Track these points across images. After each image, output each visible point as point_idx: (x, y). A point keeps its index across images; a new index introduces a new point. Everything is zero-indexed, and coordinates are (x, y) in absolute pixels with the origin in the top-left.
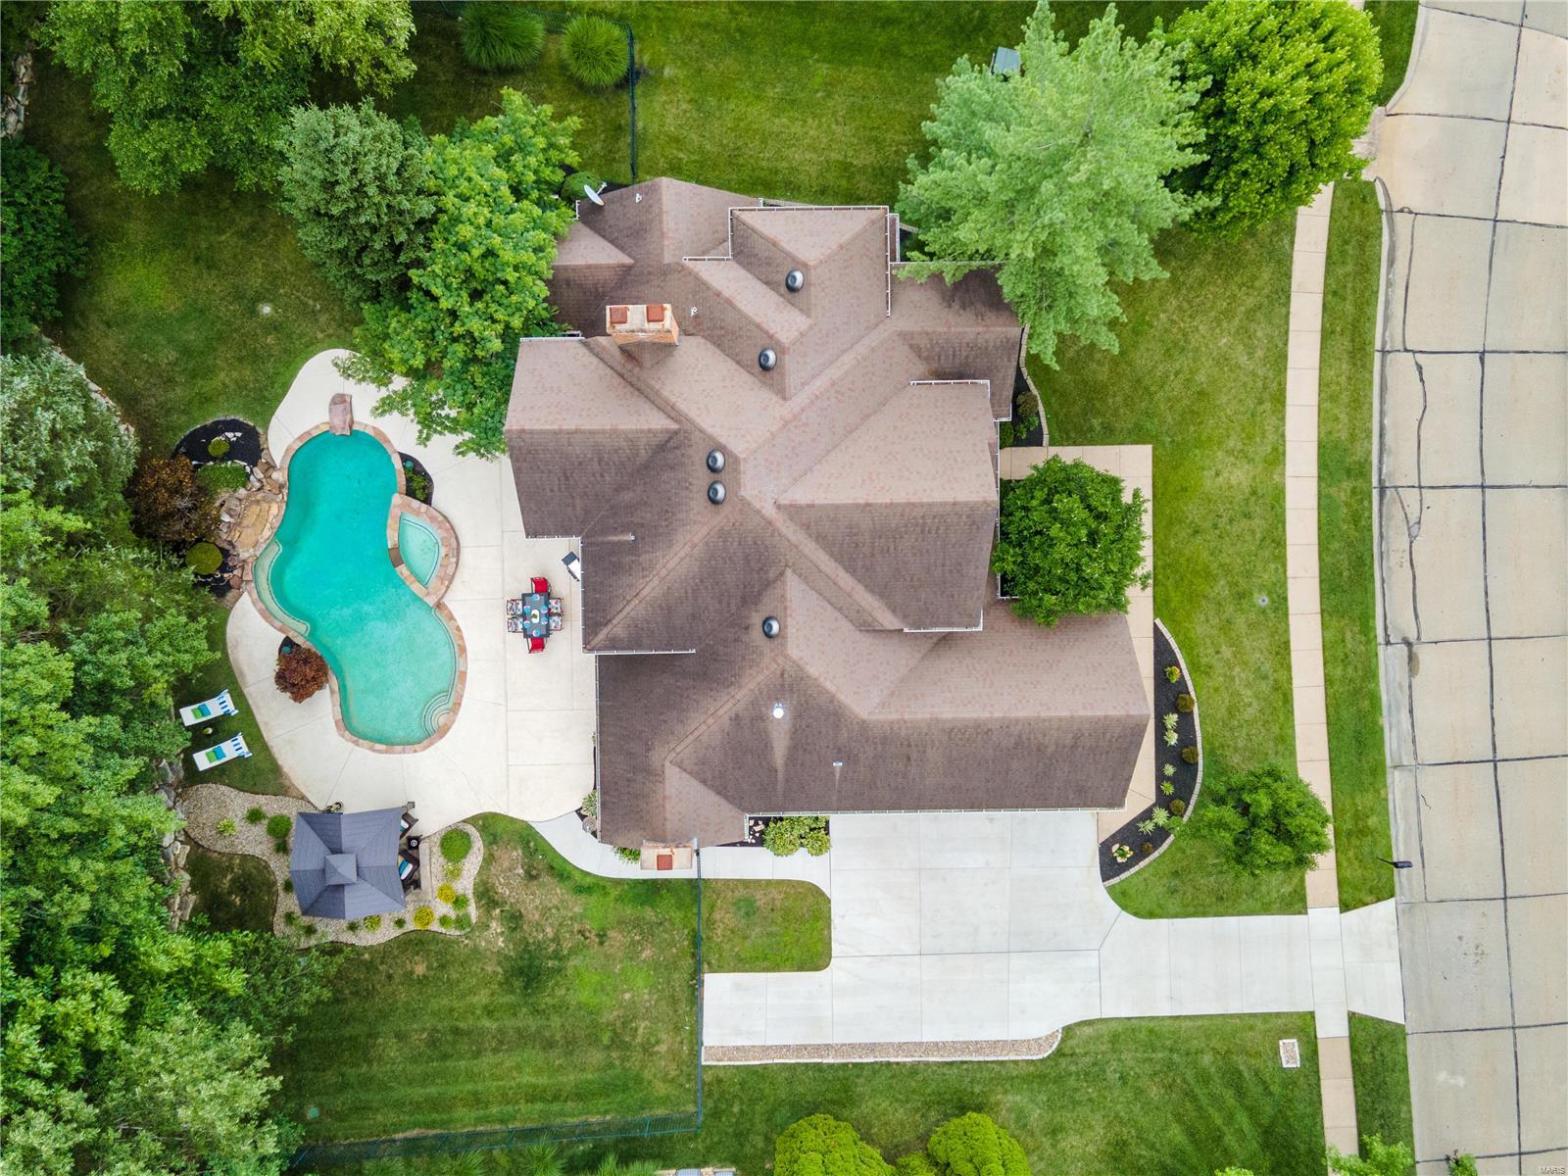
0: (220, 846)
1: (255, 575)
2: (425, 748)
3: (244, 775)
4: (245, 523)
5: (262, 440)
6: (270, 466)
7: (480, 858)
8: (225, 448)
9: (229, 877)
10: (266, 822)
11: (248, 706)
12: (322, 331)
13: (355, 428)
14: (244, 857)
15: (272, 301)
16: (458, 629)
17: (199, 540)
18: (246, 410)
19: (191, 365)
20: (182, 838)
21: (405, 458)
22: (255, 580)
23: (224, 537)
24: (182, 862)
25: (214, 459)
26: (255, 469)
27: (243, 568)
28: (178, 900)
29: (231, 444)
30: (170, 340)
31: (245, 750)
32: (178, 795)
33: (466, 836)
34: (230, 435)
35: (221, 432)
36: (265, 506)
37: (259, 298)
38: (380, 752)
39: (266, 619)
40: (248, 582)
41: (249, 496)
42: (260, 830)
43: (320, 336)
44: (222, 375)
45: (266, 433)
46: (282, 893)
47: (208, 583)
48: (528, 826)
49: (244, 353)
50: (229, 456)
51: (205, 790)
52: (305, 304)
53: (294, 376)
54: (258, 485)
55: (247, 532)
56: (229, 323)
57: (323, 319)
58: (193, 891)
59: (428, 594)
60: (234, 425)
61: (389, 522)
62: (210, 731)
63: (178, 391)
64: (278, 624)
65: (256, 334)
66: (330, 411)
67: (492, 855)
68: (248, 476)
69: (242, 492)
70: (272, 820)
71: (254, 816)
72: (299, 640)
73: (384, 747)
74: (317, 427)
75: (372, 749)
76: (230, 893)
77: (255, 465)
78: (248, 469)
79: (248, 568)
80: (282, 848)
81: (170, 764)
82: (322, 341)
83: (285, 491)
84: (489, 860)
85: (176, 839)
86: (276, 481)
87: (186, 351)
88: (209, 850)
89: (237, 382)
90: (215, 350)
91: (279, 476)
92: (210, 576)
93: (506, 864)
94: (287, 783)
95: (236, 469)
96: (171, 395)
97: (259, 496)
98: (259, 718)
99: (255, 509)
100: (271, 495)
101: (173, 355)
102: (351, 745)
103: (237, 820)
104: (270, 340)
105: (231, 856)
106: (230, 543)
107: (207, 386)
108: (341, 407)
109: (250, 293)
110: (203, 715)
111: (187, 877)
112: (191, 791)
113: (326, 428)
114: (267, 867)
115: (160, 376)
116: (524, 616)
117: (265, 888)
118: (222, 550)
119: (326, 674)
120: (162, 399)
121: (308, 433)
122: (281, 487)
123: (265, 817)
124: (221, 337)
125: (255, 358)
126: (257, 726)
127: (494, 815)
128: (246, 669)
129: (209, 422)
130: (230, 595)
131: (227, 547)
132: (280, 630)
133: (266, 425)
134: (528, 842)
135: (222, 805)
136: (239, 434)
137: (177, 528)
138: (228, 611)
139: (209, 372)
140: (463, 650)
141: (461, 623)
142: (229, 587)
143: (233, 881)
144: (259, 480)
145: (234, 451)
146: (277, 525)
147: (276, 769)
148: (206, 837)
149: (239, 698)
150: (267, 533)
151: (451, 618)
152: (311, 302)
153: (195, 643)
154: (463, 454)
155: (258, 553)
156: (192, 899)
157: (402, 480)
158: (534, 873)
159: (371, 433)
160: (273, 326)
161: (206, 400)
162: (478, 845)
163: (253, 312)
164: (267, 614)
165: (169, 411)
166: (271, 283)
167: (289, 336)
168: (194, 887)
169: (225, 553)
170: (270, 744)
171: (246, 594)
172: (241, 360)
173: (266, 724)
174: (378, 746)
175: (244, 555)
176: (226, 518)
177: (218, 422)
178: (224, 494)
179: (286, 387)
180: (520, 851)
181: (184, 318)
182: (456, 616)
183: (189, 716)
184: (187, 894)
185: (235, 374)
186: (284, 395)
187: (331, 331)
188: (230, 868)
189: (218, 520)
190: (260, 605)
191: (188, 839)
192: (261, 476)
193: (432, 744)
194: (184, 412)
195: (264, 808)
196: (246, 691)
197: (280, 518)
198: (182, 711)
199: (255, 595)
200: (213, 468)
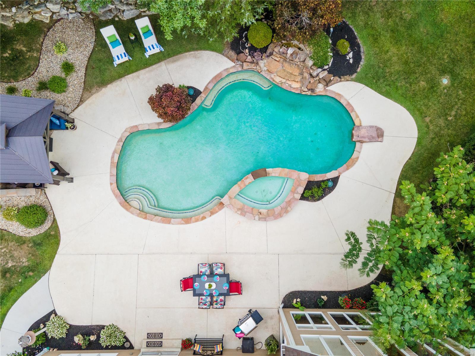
0: (47, 43)
1: (247, 70)
2: (113, 192)
3: (100, 61)
4: (286, 65)
5: (347, 77)
6: (328, 83)
7: (22, 234)
8: (343, 51)
9: (24, 49)
10: (63, 75)
11: (151, 65)
12: (430, 121)
13: (358, 144)
14: (39, 59)
15: (453, 85)
16: (204, 218)
17: (274, 31)
18: (370, 67)
19: (402, 29)
20: (55, 17)
21: (335, 181)
22: (244, 71)
23: (276, 50)
24: (37, 17)
25: (334, 44)
26: (326, 73)
27: (252, 62)
28: (8, 15)
29: (345, 56)
30: (419, 15)
31: (117, 62)
32: (87, 16)
33: (41, 223)
34: (351, 55)
35: (352, 48)
36: (299, 78)
37: (454, 76)
38: (113, 157)
39: (215, 77)
40: (242, 66)
41: (307, 68)
42: (58, 71)
43: (428, 119)
44: (394, 50)
45: (352, 80)
46: (7, 85)
47: (241, 37)
48: (46, 270)
49: (412, 65)
50: (337, 54)
51: (90, 34)
52: (451, 109)
53: (396, 100)
54: (315, 74)
55: (279, 66)
56: (434, 55)
57: (441, 122)
58: (16, 25)
59: (230, 198)
60: (357, 58)
61: (287, 170)
62: (133, 38)
63: (381, 20)
64: (210, 86)
65: (426, 74)
66: (371, 127)
67: (24, 242)
68: (321, 67)
69: (310, 63)
70: (63, 80)
71: (68, 67)
72: (198, 101)
73: (116, 160)
74: (357, 116)
75: (114, 152)
76: (12, 50)
77: (329, 72)
78: (326, 67)
79: (252, 66)
80: (43, 86)
81: (110, 11)
82: (424, 121)
83: (309, 93)
84: (21, 241)
85: (53, 13)
86: (316, 87)
87: (410, 26)
88: (46, 35)
89: (389, 60)
90: (413, 45)
91: (320, 88)
92: (247, 39)
93: (16, 254)
94: (94, 90)
95: (326, 59)
96: (378, 15)
97: (306, 75)
98: (142, 72)
99: (296, 72)
100: (307, 83)
101: (408, 16)
102: (119, 137)
103: (66, 55)
104: (423, 84)
105: (40, 51)
106: (271, 54)
107: (386, 39)
108: (374, 134)
109: (457, 70)
110: (144, 33)
111: (26, 21)
112: (89, 24)
113: (357, 123)
114: (29, 75)
115: (392, 8)
116: (212, 274)
117: (13, 73)
118: (266, 48)
119: (170, 121)
120: (375, 9)
121: (353, 110)
122: (312, 90)
123: (67, 75)
124: (422, 50)
125: (408, 73)
126: (136, 71)
127: (58, 243)
128: (179, 63)
129: (359, 41)
130: (232, 53)
131: (269, 51)
132: (206, 88)
133: (358, 80)
134: (33, 271)
135: (78, 45)
136: (351, 61)
137: (285, 14)
138: (220, 52)
139: (397, 41)
140: (187, 220)
141: (208, 220)
142: (239, 53)
143: (21, 52)
144: (318, 75)
145: (339, 57)
146: (284, 87)
147: (104, 83)
148: (55, 34)
149: (157, 59)
150: (278, 80)
151: (212, 213)
152: (453, 113)
153: (179, 15)
154: (348, 239)
155: (263, 73)
156: (10, 24)
157: (318, 178)
158: (8, 275)
159: (354, 156)
160: (433, 86)
161: (376, 39)
162: (34, 232)
163: (443, 72)
164: (218, 79)
165: (367, 13)
166: (466, 84)
167: (427, 97)
168: (19, 26)
169: (264, 50)
170: (123, 79)
171: (233, 64)
172: (406, 63)
173: (138, 77)
174: (116, 156)
175: (262, 63)
176: (290, 51)
177: (359, 47)
178: (308, 50)
179: (387, 95)
180: (26, 264)
181: (435, 24)
182: (213, 216)
183: (143, 23)
184: (14, 21)
185: (395, 59)
186: (381, 93)
187: (431, 128)
188: (30, 50)
189: (288, 46)
190: (225, 74)
191: (54, 22)
192: (321, 76)
193: (116, 196)
194: (366, 24)
195: (74, 74)
196: (163, 63)
197: (289, 89)
198: (147, 18)
199: (232, 71)
200: (327, 43)
